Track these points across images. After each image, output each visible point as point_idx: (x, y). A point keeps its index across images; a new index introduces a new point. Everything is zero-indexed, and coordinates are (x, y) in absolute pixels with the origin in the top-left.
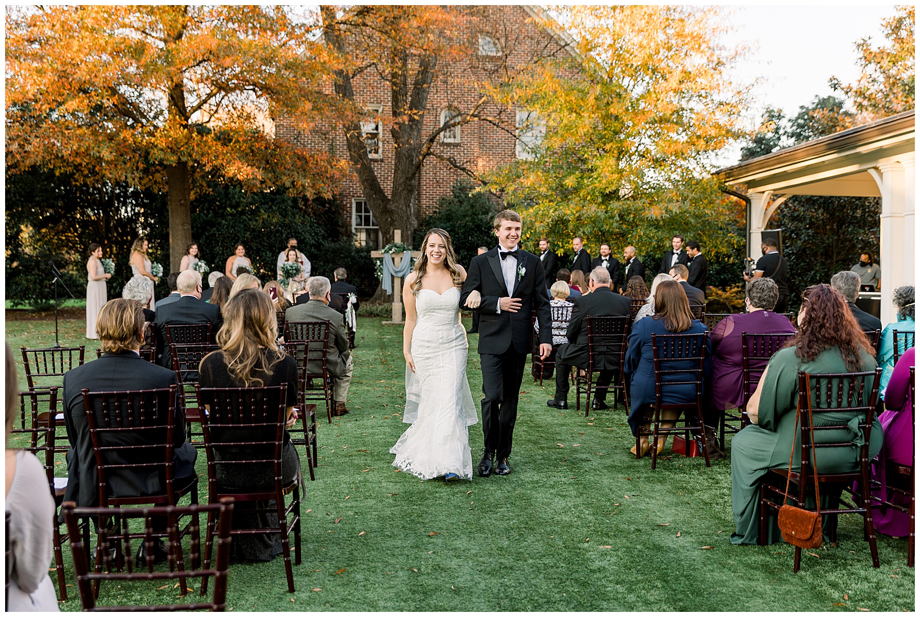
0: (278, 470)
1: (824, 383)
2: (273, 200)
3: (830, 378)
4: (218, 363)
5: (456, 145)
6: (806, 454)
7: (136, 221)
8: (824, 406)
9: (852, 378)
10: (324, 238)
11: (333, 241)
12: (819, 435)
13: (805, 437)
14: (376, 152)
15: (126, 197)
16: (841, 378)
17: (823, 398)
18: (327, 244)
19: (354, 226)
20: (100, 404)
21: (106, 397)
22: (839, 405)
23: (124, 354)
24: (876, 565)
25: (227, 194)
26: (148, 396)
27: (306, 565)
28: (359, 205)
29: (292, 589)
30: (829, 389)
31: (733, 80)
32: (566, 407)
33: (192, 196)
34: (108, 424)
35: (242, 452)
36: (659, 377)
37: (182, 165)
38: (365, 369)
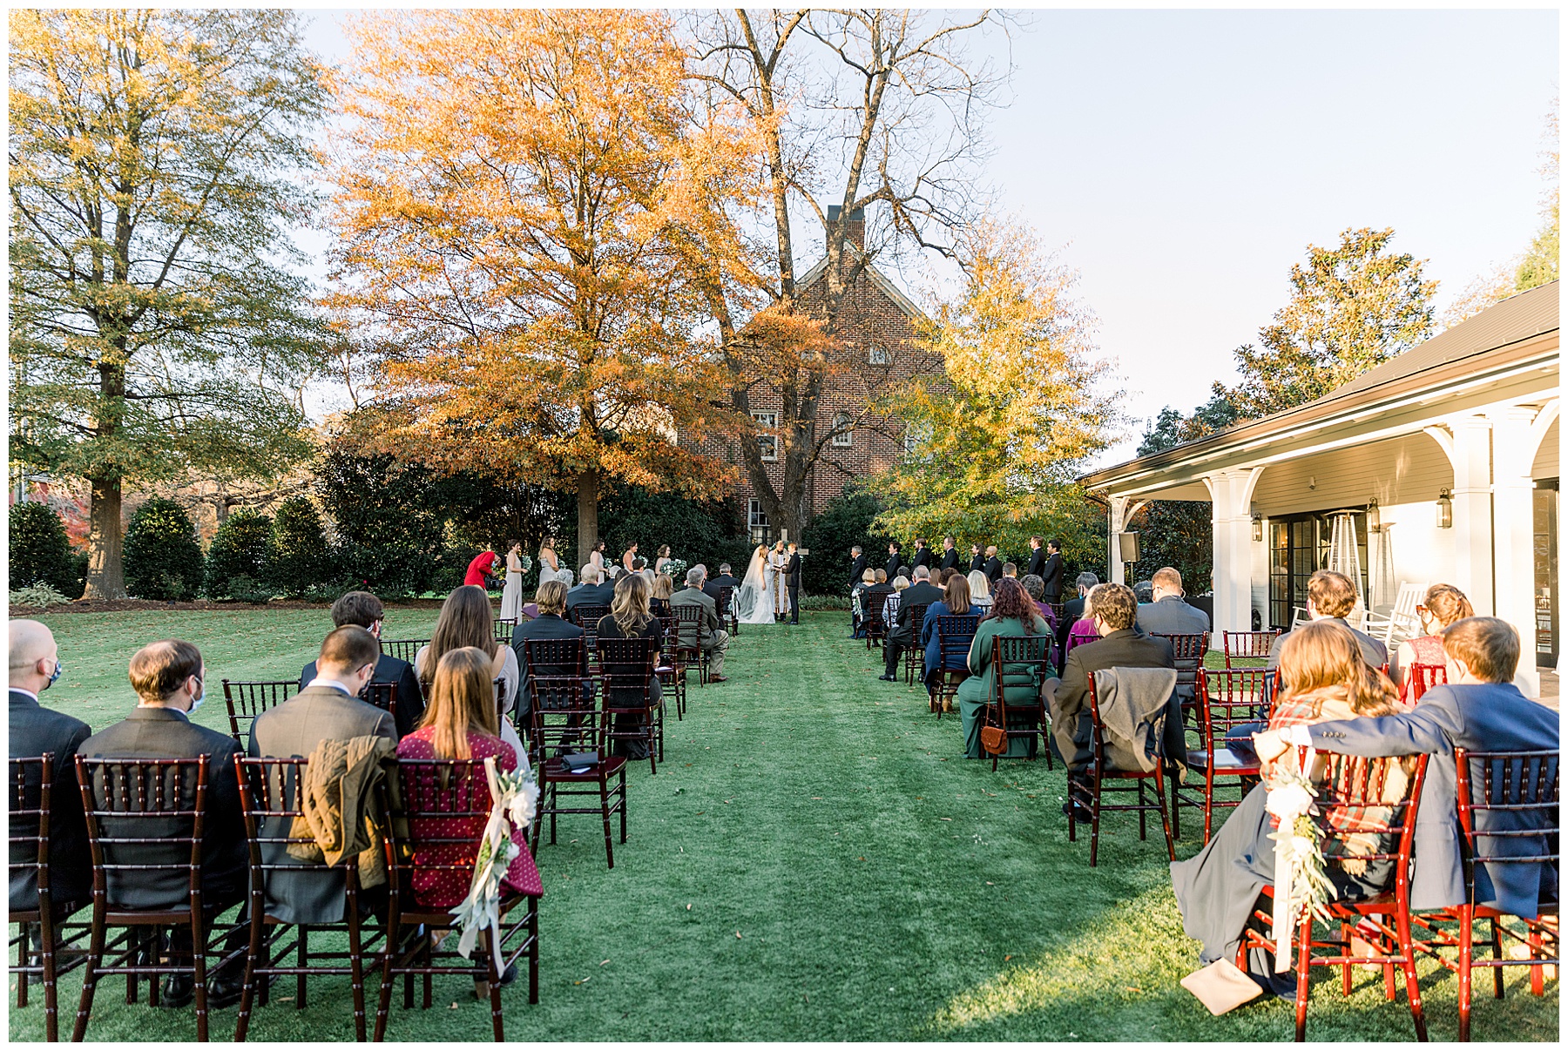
0: (647, 693)
1: (1010, 643)
2: (673, 500)
3: (1014, 640)
4: (611, 624)
5: (848, 448)
6: (1000, 691)
7: (548, 518)
8: (1011, 658)
9: (1029, 640)
10: (720, 536)
11: (728, 538)
12: (1007, 679)
13: (999, 679)
14: (772, 454)
15: (539, 496)
16: (1022, 640)
17: (1010, 653)
18: (723, 541)
19: (750, 524)
20: (536, 647)
21: (539, 643)
22: (1022, 657)
23: (550, 615)
24: (1051, 769)
25: (631, 495)
26: (566, 643)
27: (666, 763)
28: (754, 504)
29: (654, 773)
30: (1014, 647)
31: (1092, 394)
32: (895, 680)
33: (599, 497)
34: (540, 661)
35: (624, 681)
36: (943, 649)
37: (591, 471)
38: (742, 651)
